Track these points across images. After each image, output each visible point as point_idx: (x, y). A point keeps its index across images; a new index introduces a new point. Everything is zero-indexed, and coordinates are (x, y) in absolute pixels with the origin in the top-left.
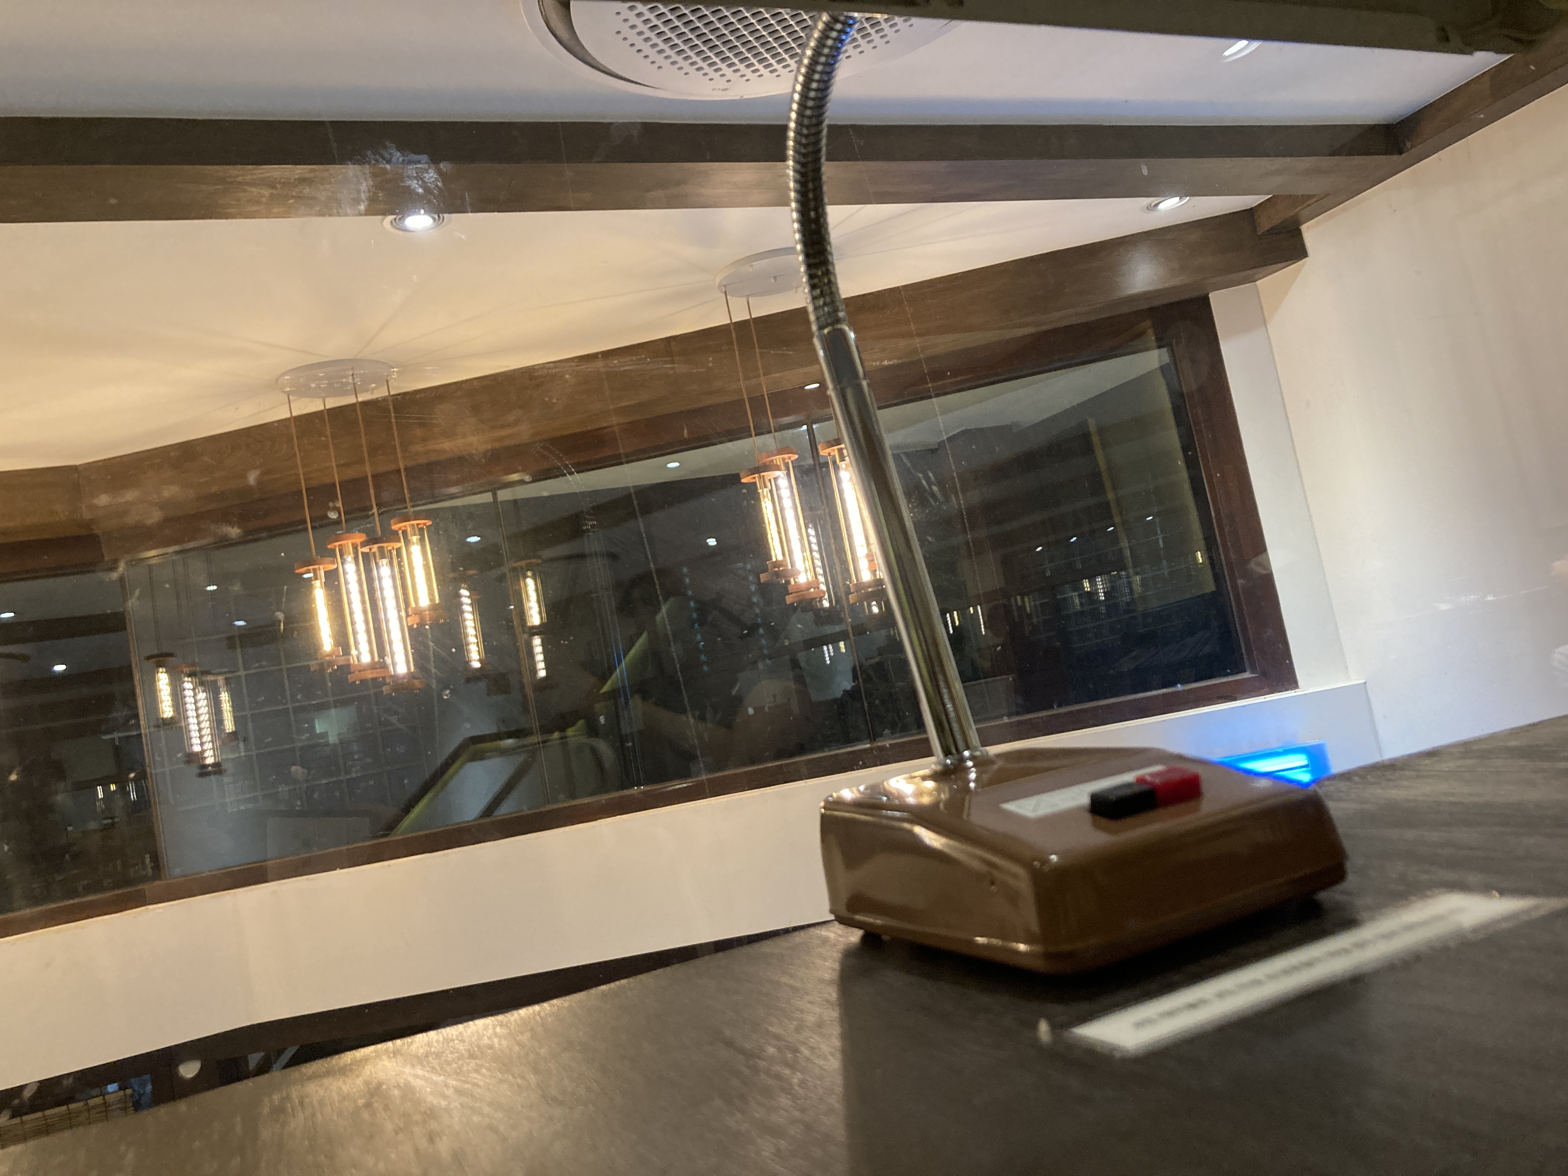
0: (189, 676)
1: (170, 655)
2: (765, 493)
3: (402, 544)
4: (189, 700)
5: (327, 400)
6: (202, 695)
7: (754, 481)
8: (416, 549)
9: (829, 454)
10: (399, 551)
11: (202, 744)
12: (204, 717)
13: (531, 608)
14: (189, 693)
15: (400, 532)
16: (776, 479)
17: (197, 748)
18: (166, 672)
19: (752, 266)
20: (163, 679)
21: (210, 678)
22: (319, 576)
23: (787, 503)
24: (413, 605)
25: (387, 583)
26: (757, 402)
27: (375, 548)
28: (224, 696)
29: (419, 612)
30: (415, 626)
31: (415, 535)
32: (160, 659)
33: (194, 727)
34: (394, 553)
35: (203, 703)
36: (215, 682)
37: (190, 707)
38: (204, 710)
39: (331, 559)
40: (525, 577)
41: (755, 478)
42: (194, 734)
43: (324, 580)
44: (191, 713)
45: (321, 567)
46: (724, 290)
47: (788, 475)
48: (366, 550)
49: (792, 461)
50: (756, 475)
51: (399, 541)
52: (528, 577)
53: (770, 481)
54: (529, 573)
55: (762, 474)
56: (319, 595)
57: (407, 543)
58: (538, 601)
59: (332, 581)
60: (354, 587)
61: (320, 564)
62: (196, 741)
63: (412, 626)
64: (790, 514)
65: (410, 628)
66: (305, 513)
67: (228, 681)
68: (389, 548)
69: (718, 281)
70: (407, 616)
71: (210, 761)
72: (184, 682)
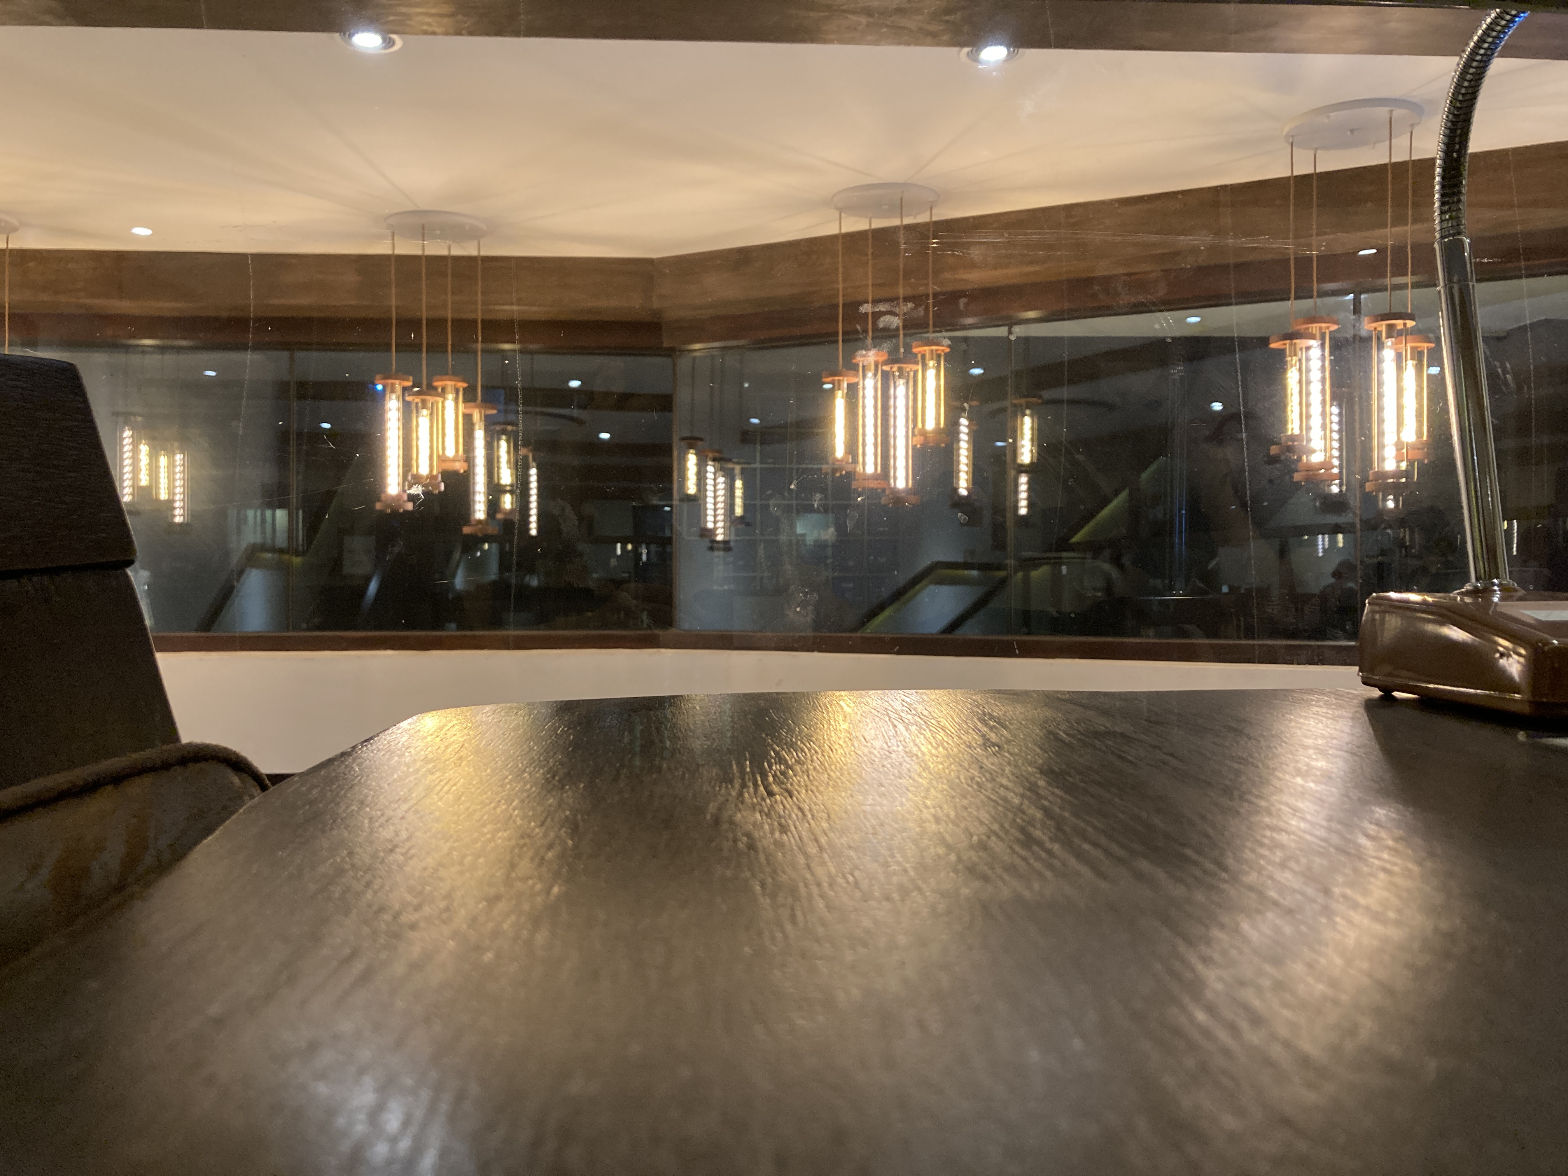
0: (714, 460)
1: (701, 440)
2: (1294, 362)
3: (920, 367)
4: (710, 482)
5: (873, 220)
6: (721, 480)
7: (1283, 347)
8: (931, 373)
9: (1375, 329)
10: (916, 372)
11: (715, 522)
12: (721, 499)
13: (1023, 446)
14: (710, 476)
15: (919, 355)
16: (1308, 348)
17: (710, 525)
18: (696, 454)
19: (1328, 117)
20: (692, 460)
21: (730, 466)
22: (841, 388)
23: (1315, 375)
24: (920, 425)
25: (901, 403)
26: (1304, 263)
27: (895, 367)
28: (739, 484)
29: (923, 433)
30: (918, 446)
31: (932, 359)
32: (692, 442)
33: (710, 506)
34: (912, 374)
35: (721, 486)
36: (733, 469)
37: (710, 488)
38: (721, 493)
39: (854, 372)
40: (1024, 415)
41: (1285, 344)
42: (710, 512)
43: (845, 391)
44: (710, 494)
45: (845, 379)
46: (1291, 141)
47: (1323, 346)
48: (886, 368)
49: (1331, 332)
50: (1288, 342)
51: (917, 363)
52: (1026, 415)
53: (1301, 349)
54: (1028, 412)
55: (1295, 341)
56: (840, 404)
57: (925, 367)
58: (1032, 440)
59: (853, 393)
60: (869, 402)
61: (844, 376)
62: (710, 518)
63: (916, 445)
64: (1316, 388)
65: (914, 447)
66: (838, 326)
67: (743, 471)
68: (908, 369)
69: (1286, 130)
70: (913, 435)
71: (720, 538)
72: (707, 465)
